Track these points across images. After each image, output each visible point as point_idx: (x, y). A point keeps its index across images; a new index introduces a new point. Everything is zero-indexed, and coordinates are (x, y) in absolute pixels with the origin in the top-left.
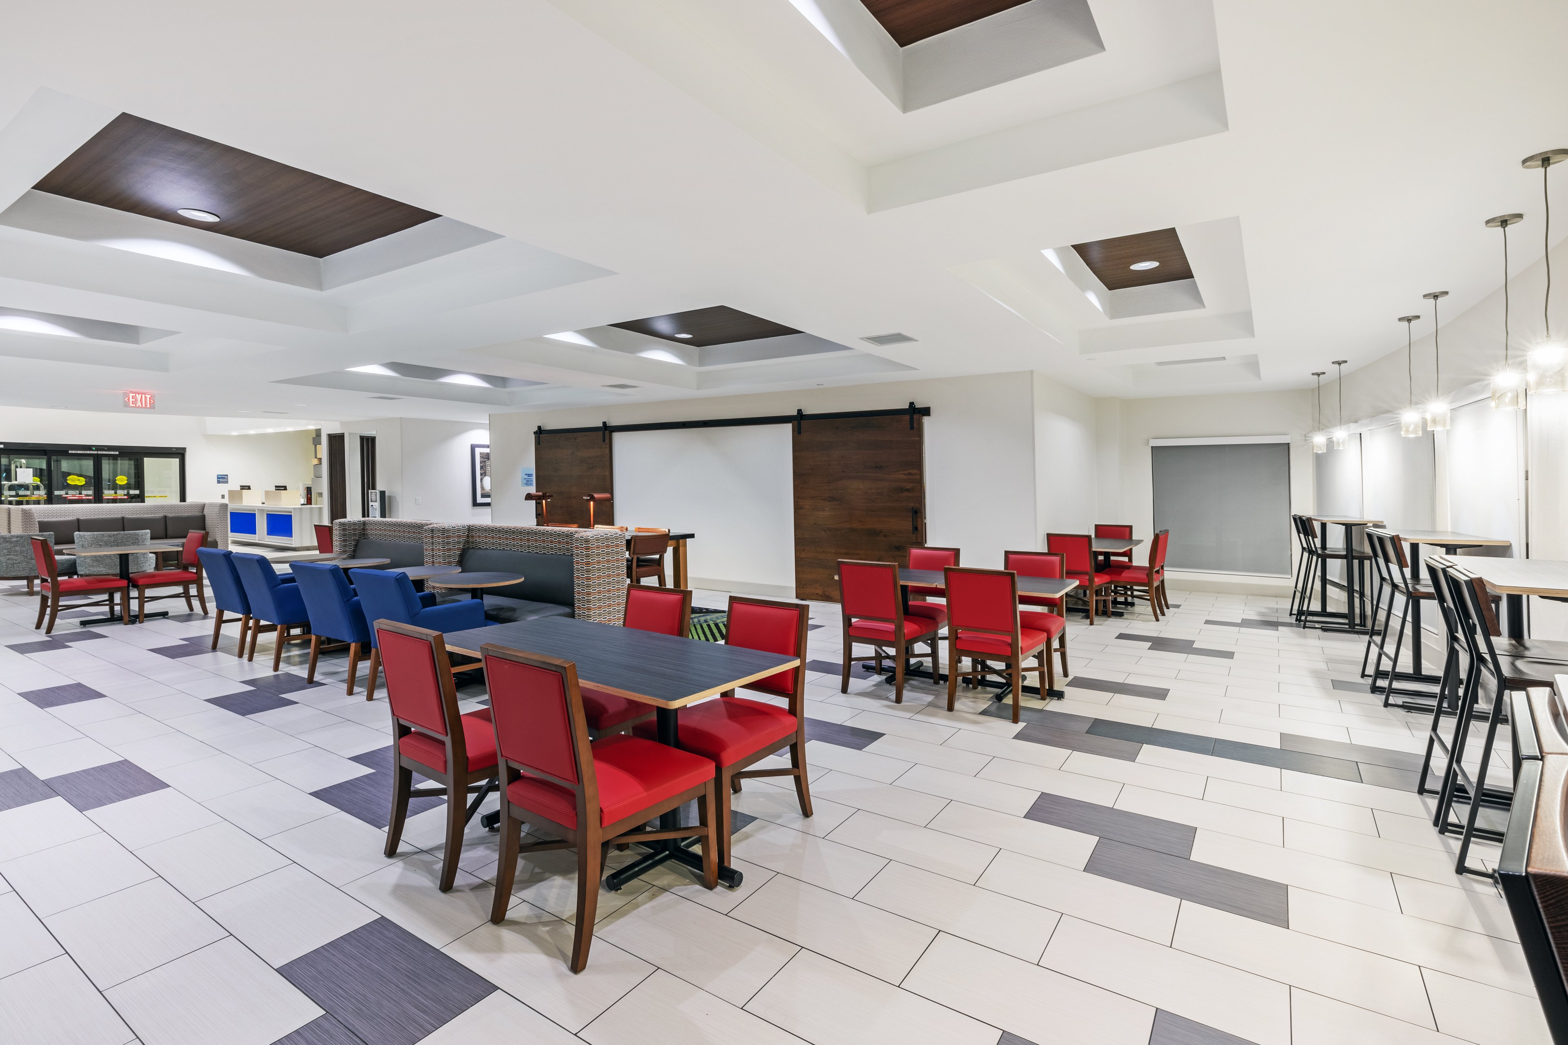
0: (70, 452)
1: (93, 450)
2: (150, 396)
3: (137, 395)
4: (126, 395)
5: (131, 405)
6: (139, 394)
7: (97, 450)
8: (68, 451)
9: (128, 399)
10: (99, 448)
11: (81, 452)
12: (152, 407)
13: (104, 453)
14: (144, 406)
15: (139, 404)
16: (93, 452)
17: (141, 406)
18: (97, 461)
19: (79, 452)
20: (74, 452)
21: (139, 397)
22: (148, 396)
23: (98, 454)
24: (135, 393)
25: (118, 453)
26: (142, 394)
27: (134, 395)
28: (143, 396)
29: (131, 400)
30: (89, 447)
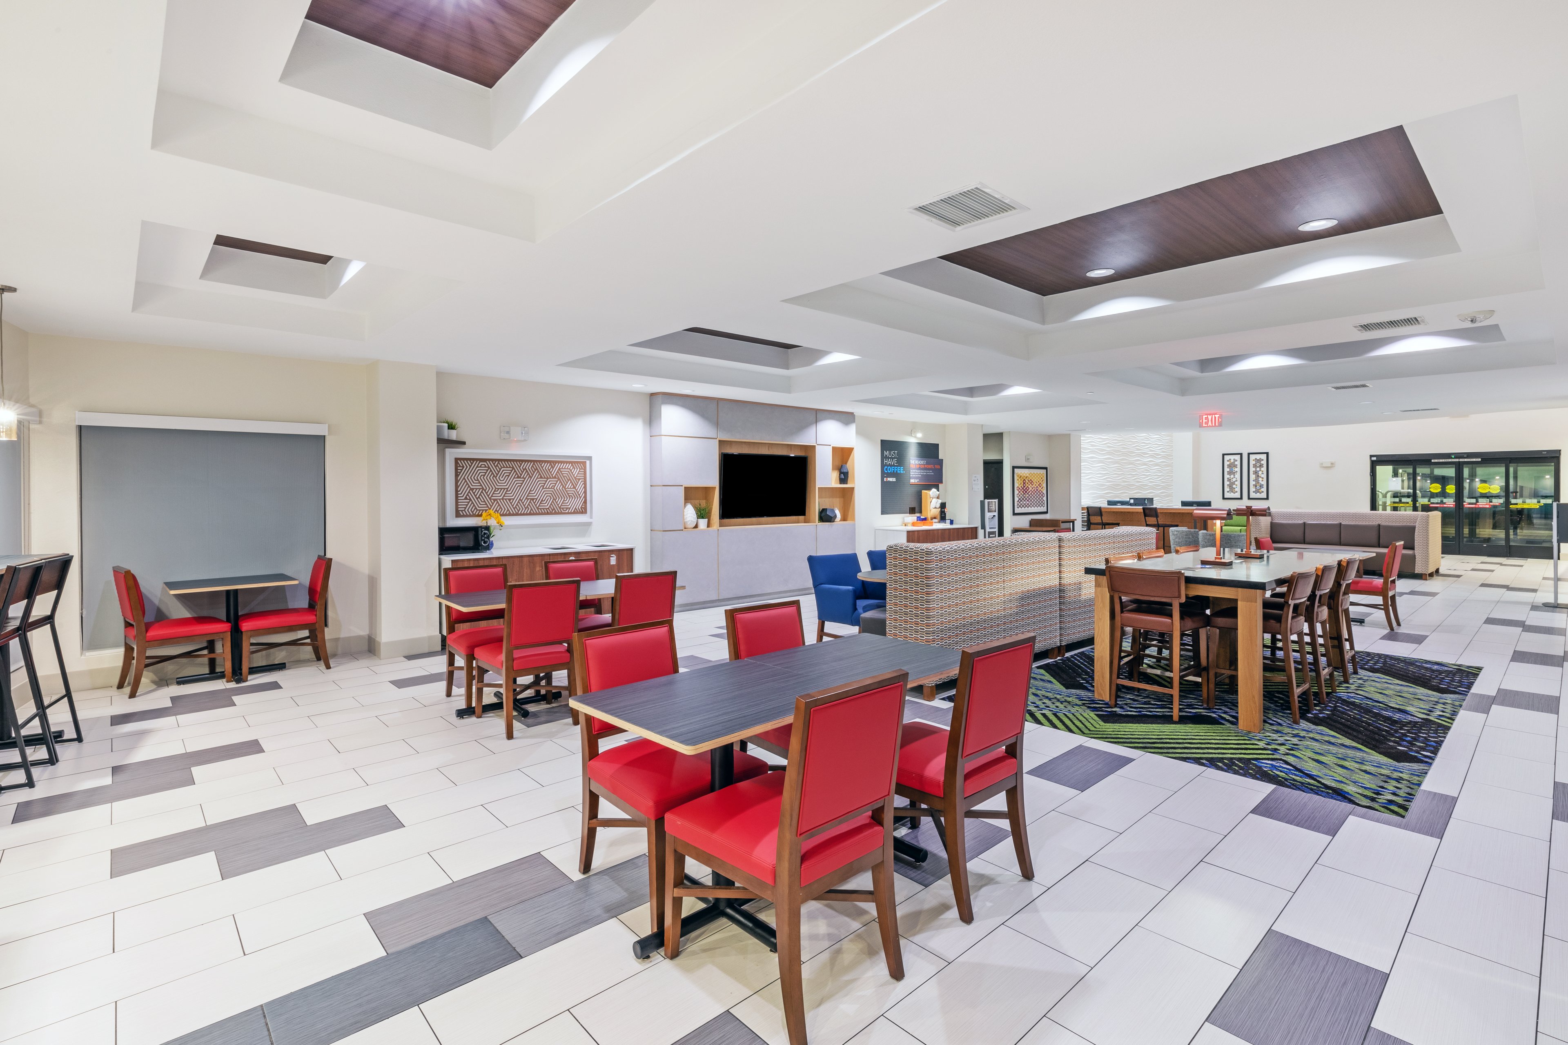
0: (1433, 461)
1: (1452, 458)
2: (1218, 415)
3: (1209, 416)
4: (1201, 417)
5: (1204, 425)
6: (1210, 415)
7: (1455, 458)
8: (1431, 460)
9: (1202, 421)
10: (1459, 455)
11: (1443, 460)
12: (1220, 425)
13: (1466, 460)
14: (1213, 425)
15: (1210, 423)
16: (1453, 460)
17: (1211, 425)
18: (1459, 467)
19: (1441, 461)
20: (1436, 461)
21: (1210, 417)
22: (1217, 416)
23: (1459, 462)
24: (1207, 415)
25: (1480, 460)
26: (1212, 414)
27: (1206, 416)
28: (1213, 416)
29: (1204, 421)
30: (1448, 456)
